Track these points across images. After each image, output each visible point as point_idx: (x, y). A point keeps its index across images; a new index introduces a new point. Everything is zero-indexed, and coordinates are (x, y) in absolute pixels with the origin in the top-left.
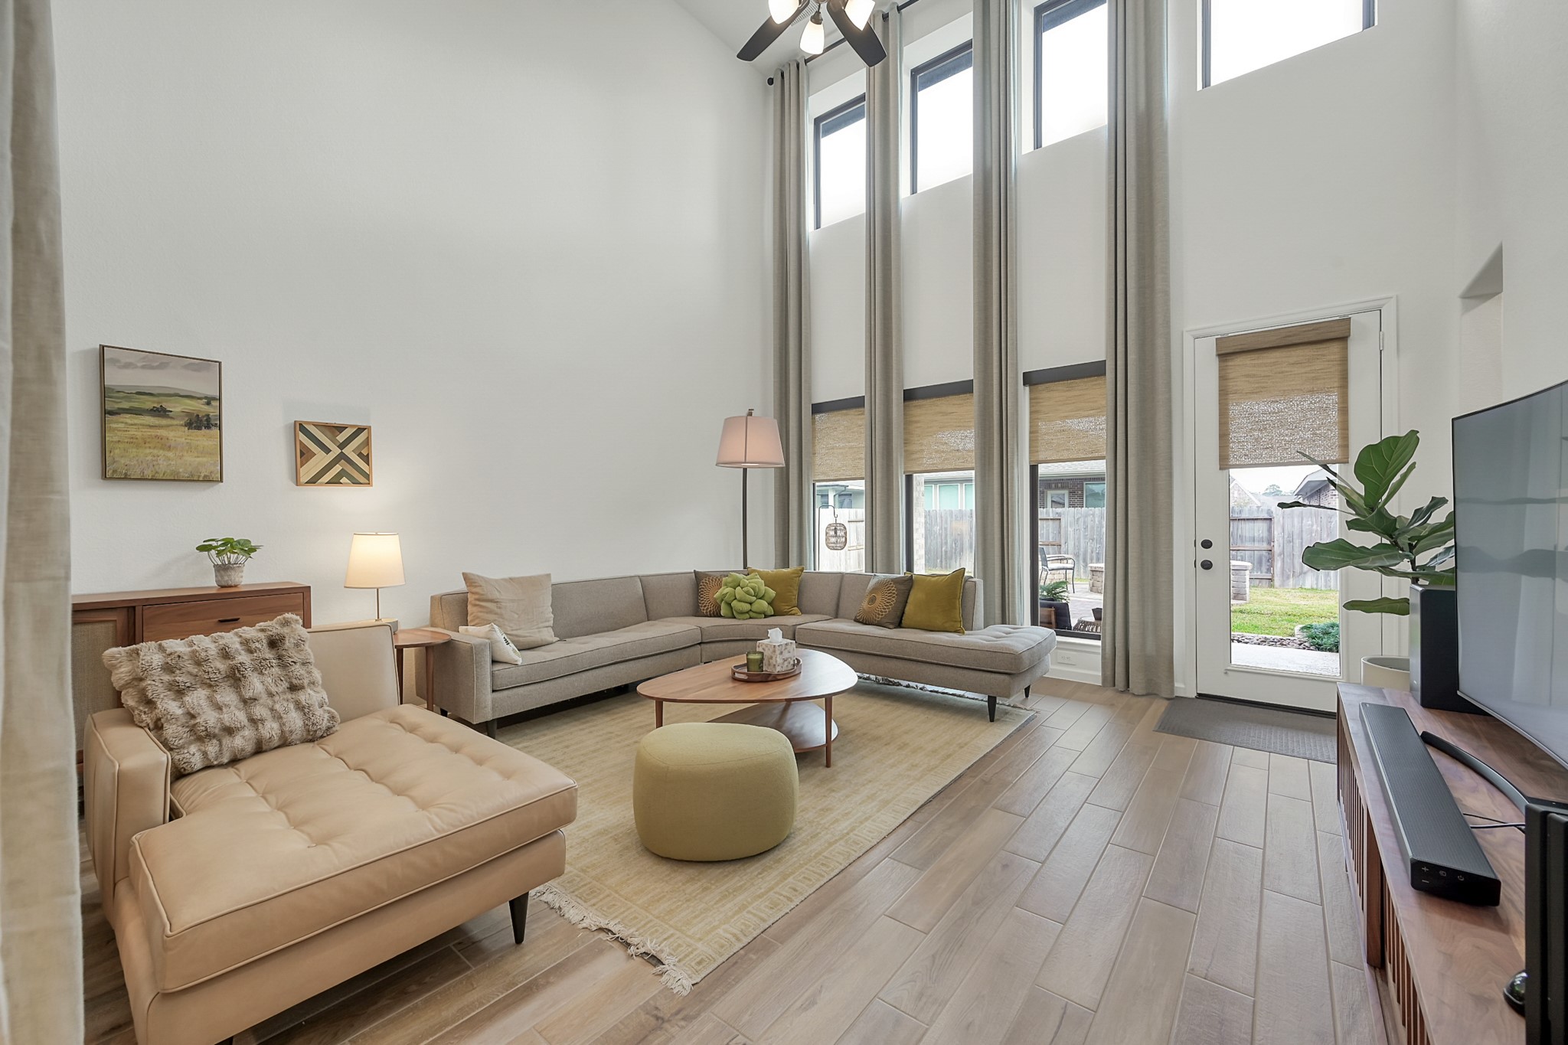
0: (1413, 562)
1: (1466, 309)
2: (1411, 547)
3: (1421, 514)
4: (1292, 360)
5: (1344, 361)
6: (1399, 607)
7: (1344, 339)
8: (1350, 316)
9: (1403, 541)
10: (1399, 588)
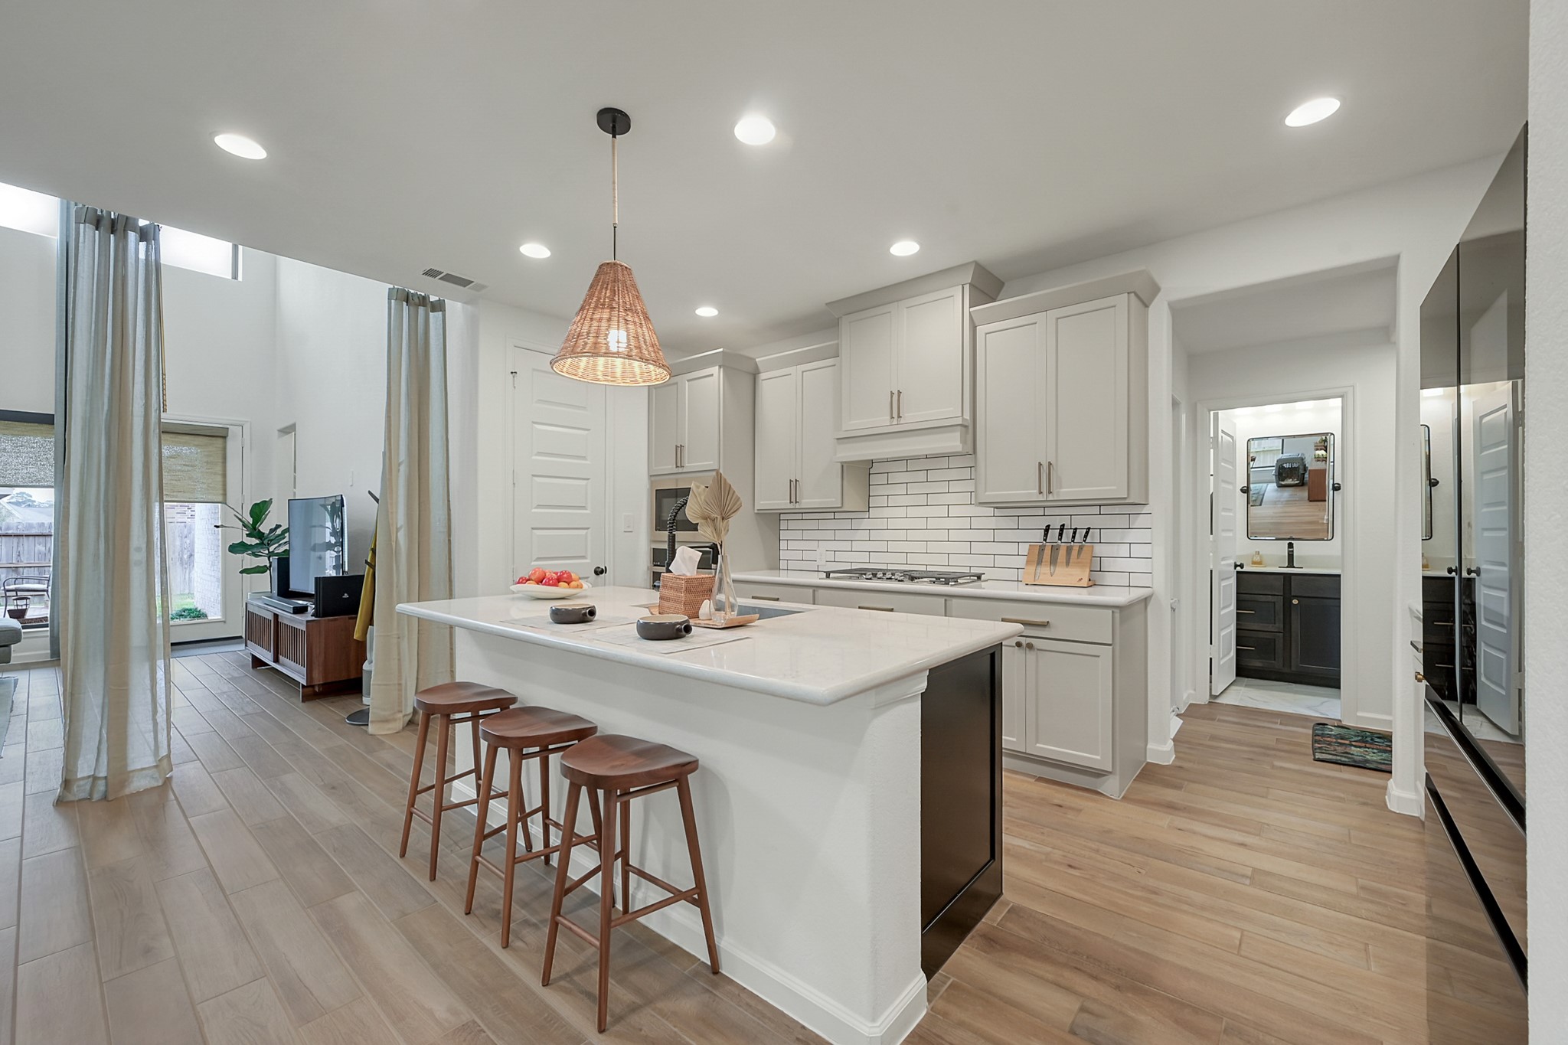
0: (269, 550)
1: (279, 437)
2: (268, 544)
3: (272, 531)
4: (196, 443)
5: (225, 449)
6: (260, 570)
7: (225, 437)
8: (228, 427)
9: (266, 542)
10: (263, 561)
